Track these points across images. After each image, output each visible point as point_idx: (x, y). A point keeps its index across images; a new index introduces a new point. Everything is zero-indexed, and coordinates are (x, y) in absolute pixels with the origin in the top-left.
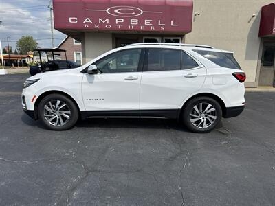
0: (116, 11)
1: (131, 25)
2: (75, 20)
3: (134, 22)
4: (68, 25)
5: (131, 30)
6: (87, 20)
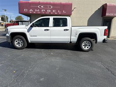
0: (42, 7)
2: (26, 10)
3: (49, 11)
4: (24, 12)
5: (48, 14)
6: (31, 10)
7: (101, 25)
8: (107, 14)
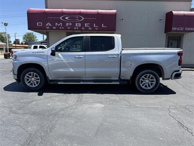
0: (67, 18)
1: (76, 27)
2: (41, 24)
3: (78, 25)
4: (36, 27)
5: (76, 30)
6: (49, 24)
7: (164, 46)
8: (174, 29)
